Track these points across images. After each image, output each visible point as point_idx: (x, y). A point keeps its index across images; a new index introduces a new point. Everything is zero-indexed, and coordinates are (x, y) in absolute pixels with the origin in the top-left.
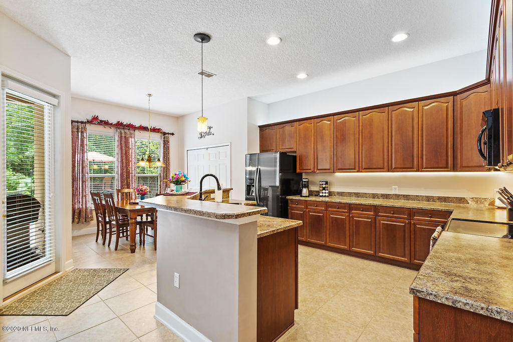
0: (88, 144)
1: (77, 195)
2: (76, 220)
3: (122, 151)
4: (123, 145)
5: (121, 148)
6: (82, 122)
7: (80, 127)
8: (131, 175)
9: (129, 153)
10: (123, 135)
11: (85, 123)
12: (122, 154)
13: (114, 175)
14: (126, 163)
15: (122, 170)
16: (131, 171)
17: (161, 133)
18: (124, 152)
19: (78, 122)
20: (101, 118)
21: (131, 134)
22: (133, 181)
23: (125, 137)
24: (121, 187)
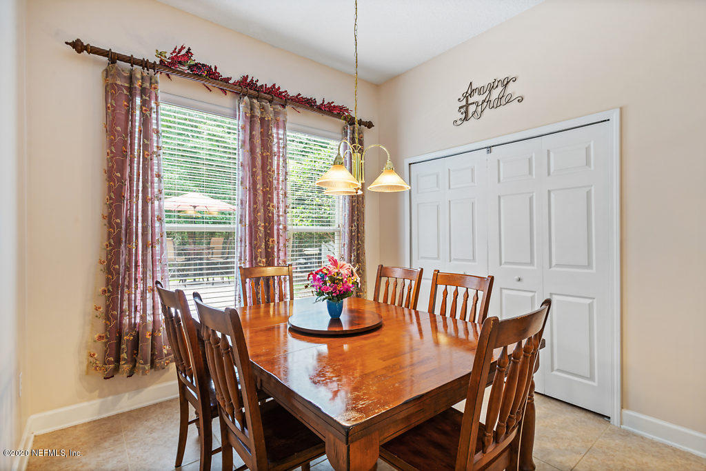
0: (161, 129)
1: (129, 287)
2: (125, 367)
3: (253, 159)
4: (258, 141)
5: (252, 151)
6: (144, 64)
7: (139, 76)
8: (275, 227)
9: (271, 164)
10: (258, 113)
11: (153, 66)
12: (253, 165)
13: (232, 226)
14: (265, 194)
15: (254, 211)
16: (275, 216)
17: (345, 119)
18: (259, 161)
19: (131, 60)
20: (198, 58)
21: (276, 113)
22: (281, 245)
23: (262, 119)
24: (251, 261)
